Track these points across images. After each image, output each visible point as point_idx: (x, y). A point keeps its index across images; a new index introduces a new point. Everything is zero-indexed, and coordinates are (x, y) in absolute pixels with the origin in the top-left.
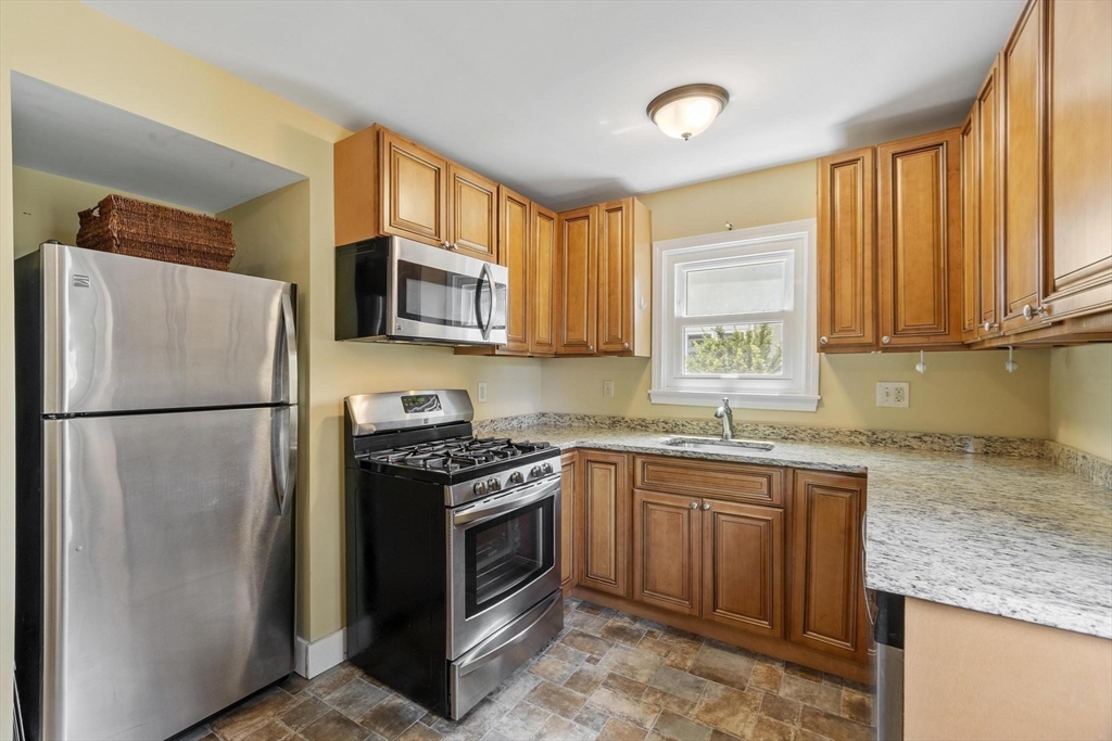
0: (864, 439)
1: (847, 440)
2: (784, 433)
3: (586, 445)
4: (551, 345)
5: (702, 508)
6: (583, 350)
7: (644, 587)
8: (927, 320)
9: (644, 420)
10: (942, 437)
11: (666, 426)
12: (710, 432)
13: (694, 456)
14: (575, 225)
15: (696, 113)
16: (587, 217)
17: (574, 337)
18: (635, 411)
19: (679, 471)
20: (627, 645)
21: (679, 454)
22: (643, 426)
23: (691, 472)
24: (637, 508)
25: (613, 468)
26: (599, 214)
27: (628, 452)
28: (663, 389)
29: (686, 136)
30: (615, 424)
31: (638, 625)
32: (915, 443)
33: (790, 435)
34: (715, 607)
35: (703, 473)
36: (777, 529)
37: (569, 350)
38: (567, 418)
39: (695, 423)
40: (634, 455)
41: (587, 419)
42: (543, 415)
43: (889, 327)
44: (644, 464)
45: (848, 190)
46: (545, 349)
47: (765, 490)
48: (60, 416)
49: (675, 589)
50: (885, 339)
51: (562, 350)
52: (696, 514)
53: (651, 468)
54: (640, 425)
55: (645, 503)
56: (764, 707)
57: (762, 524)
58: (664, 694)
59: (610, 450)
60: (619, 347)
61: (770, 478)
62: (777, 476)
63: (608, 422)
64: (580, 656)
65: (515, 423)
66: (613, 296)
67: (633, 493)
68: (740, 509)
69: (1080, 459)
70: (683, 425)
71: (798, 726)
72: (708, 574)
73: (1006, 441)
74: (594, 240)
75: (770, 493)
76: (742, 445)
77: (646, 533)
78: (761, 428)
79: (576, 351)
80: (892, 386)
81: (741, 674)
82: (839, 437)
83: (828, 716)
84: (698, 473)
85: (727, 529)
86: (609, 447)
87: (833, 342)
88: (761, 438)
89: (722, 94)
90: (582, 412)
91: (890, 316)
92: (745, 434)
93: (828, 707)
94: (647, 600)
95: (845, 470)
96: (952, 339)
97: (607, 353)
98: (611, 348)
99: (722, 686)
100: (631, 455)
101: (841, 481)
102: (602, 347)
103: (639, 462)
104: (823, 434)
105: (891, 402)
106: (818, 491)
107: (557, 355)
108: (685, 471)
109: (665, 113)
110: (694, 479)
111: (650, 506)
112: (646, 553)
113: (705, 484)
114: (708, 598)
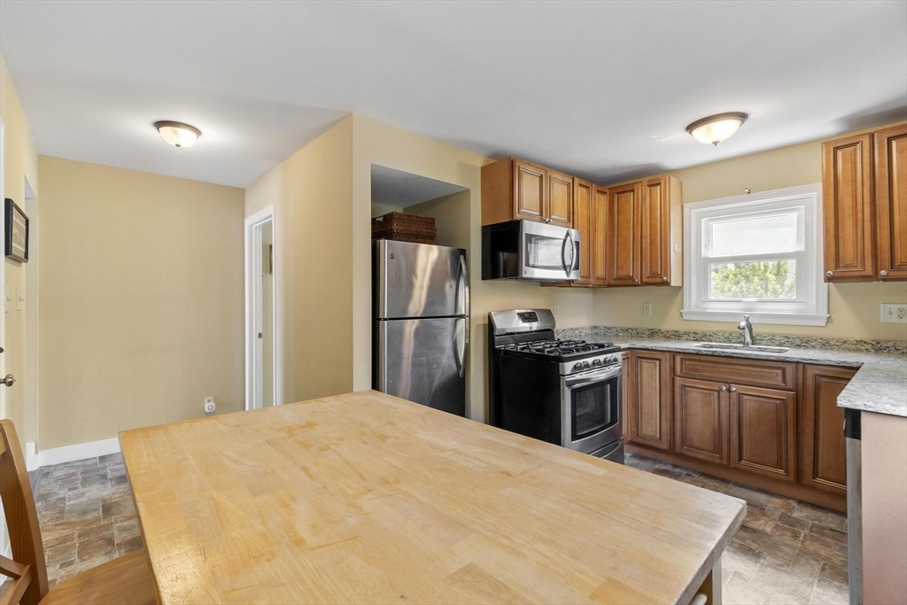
0: (869, 346)
1: (854, 347)
2: (798, 342)
3: (637, 346)
4: (605, 279)
5: (729, 390)
6: (630, 282)
7: (683, 444)
9: (677, 332)
11: (696, 336)
12: (734, 340)
13: (722, 354)
14: (623, 196)
16: (633, 191)
17: (623, 273)
18: (670, 324)
19: (710, 365)
21: (710, 353)
22: (677, 336)
23: (721, 366)
24: (677, 390)
25: (658, 362)
26: (642, 190)
27: (670, 352)
28: (692, 309)
29: (715, 143)
30: (653, 334)
31: (678, 470)
33: (804, 343)
34: (740, 458)
35: (729, 367)
36: (791, 406)
37: (619, 282)
38: (614, 330)
39: (720, 334)
40: (674, 354)
41: (630, 331)
42: (595, 328)
43: (887, 263)
44: (682, 359)
45: (849, 165)
46: (601, 282)
47: (780, 378)
49: (708, 446)
50: (883, 273)
51: (613, 282)
52: (724, 395)
53: (688, 362)
54: (674, 335)
55: (683, 386)
56: (780, 520)
57: (778, 402)
60: (659, 280)
61: (784, 370)
62: (790, 369)
63: (647, 333)
65: (577, 332)
66: (653, 245)
67: (673, 379)
68: (760, 391)
71: (807, 532)
72: (735, 436)
74: (638, 206)
75: (784, 380)
76: (761, 350)
77: (685, 407)
78: (777, 338)
79: (625, 282)
80: (894, 307)
81: (762, 502)
82: (847, 345)
83: (831, 530)
84: (726, 366)
85: (749, 405)
86: (656, 348)
87: (837, 275)
88: (777, 345)
89: (743, 116)
90: (626, 325)
91: (887, 255)
92: (763, 342)
93: (833, 526)
94: (686, 453)
95: (846, 365)
97: (648, 284)
98: (652, 280)
100: (672, 354)
101: (842, 372)
102: (645, 280)
103: (678, 359)
104: (832, 343)
105: (894, 319)
106: (824, 380)
107: (609, 286)
108: (714, 365)
109: (699, 133)
110: (723, 370)
111: (688, 389)
112: (684, 421)
113: (731, 374)
114: (734, 453)
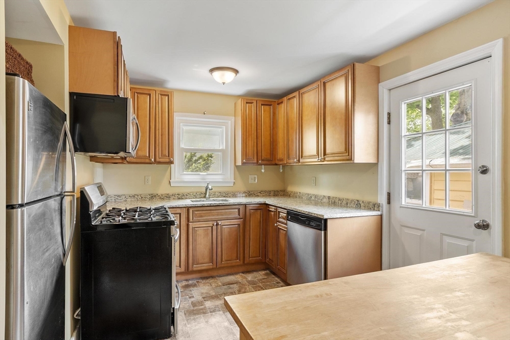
0: (247, 194)
5: (217, 224)
6: (147, 161)
7: (193, 264)
8: (269, 157)
9: (168, 194)
10: (265, 191)
11: (179, 196)
14: (141, 97)
15: (229, 76)
16: (149, 94)
17: (141, 153)
18: (163, 190)
19: (208, 212)
20: (195, 288)
21: (209, 205)
22: (168, 197)
23: (213, 211)
24: (190, 231)
25: (178, 215)
26: (156, 96)
27: (186, 207)
28: (176, 180)
29: (224, 83)
30: (153, 197)
32: (259, 194)
34: (222, 261)
35: (217, 211)
36: (241, 226)
37: (137, 160)
38: (124, 197)
41: (136, 196)
43: (260, 158)
44: (193, 211)
45: (250, 112)
47: (237, 214)
48: (21, 206)
49: (207, 260)
50: (260, 162)
52: (215, 227)
53: (196, 212)
54: (166, 197)
55: (194, 228)
57: (237, 226)
58: (224, 294)
59: (176, 208)
60: (167, 160)
61: (239, 209)
62: (241, 208)
63: (149, 197)
64: (185, 299)
66: (164, 136)
67: (188, 225)
68: (230, 222)
69: (299, 194)
70: (186, 195)
72: (219, 250)
73: (278, 191)
75: (239, 215)
76: (214, 200)
77: (194, 241)
78: (217, 194)
79: (142, 161)
80: (253, 176)
81: (236, 280)
84: (215, 211)
85: (225, 230)
86: (178, 206)
87: (246, 162)
90: (133, 193)
91: (260, 154)
93: (261, 277)
94: (194, 269)
96: (273, 162)
97: (159, 163)
98: (162, 160)
99: (235, 285)
100: (187, 209)
101: (259, 207)
102: (158, 159)
103: (191, 211)
105: (253, 182)
106: (252, 211)
108: (210, 212)
109: (217, 74)
110: (213, 214)
111: (196, 229)
112: (194, 249)
113: (218, 215)
114: (219, 259)
